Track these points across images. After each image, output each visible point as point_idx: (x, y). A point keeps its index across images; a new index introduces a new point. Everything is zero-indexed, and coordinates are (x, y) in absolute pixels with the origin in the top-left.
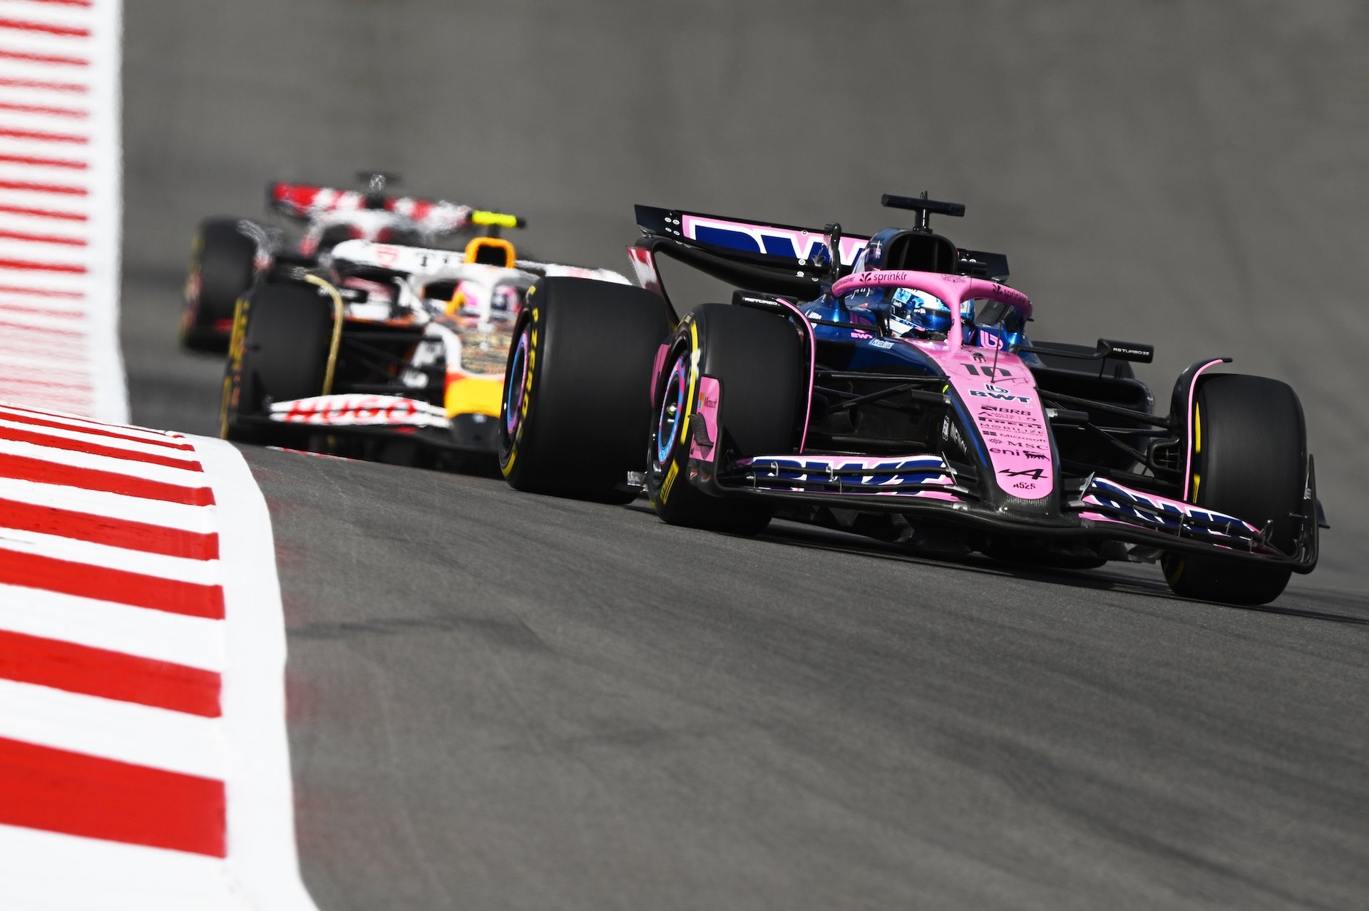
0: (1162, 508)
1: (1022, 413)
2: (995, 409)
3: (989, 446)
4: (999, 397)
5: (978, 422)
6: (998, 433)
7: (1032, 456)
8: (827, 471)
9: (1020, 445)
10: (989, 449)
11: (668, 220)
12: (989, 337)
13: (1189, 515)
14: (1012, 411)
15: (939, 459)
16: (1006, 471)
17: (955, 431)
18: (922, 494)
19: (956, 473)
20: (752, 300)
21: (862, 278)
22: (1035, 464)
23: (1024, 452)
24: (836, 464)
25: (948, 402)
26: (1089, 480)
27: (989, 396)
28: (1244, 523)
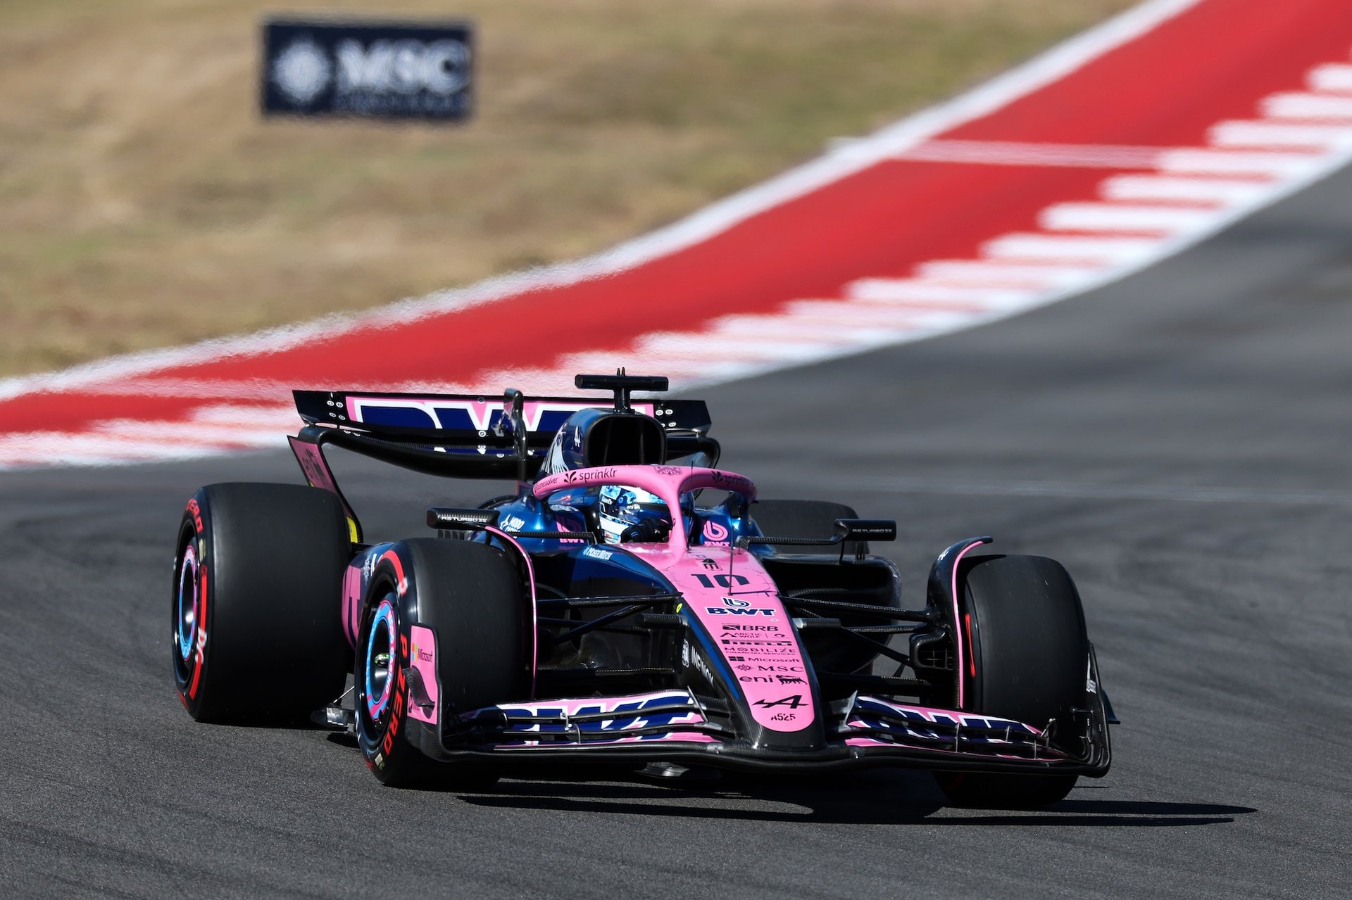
0: (935, 720)
1: (769, 629)
2: (738, 627)
3: (738, 674)
4: (740, 611)
5: (721, 646)
6: (746, 657)
7: (787, 680)
8: (562, 718)
9: (772, 668)
10: (738, 679)
11: (330, 403)
12: (712, 526)
13: (965, 724)
14: (757, 628)
15: (685, 694)
16: (761, 702)
17: (696, 658)
18: (669, 736)
19: (705, 708)
20: (449, 518)
21: (566, 478)
22: (791, 690)
23: (778, 676)
24: (570, 710)
25: (685, 623)
26: (852, 700)
27: (729, 612)
28: (1023, 724)
